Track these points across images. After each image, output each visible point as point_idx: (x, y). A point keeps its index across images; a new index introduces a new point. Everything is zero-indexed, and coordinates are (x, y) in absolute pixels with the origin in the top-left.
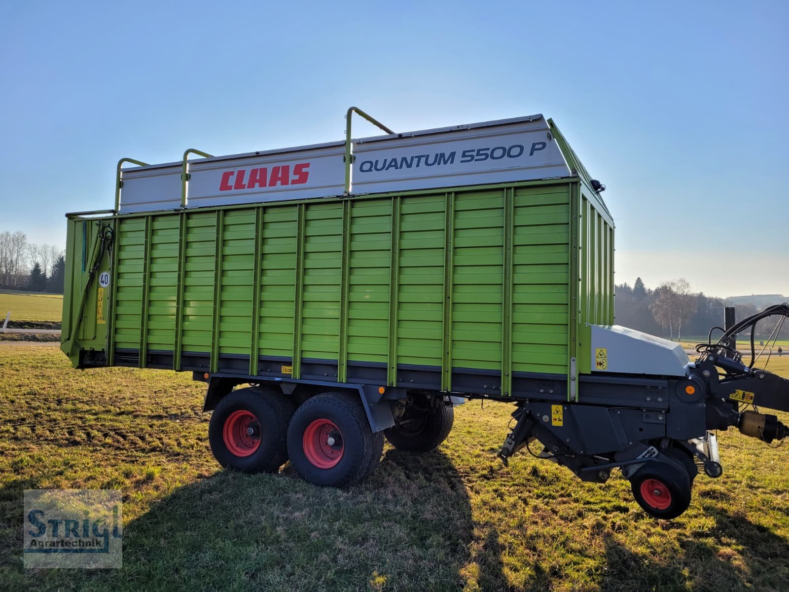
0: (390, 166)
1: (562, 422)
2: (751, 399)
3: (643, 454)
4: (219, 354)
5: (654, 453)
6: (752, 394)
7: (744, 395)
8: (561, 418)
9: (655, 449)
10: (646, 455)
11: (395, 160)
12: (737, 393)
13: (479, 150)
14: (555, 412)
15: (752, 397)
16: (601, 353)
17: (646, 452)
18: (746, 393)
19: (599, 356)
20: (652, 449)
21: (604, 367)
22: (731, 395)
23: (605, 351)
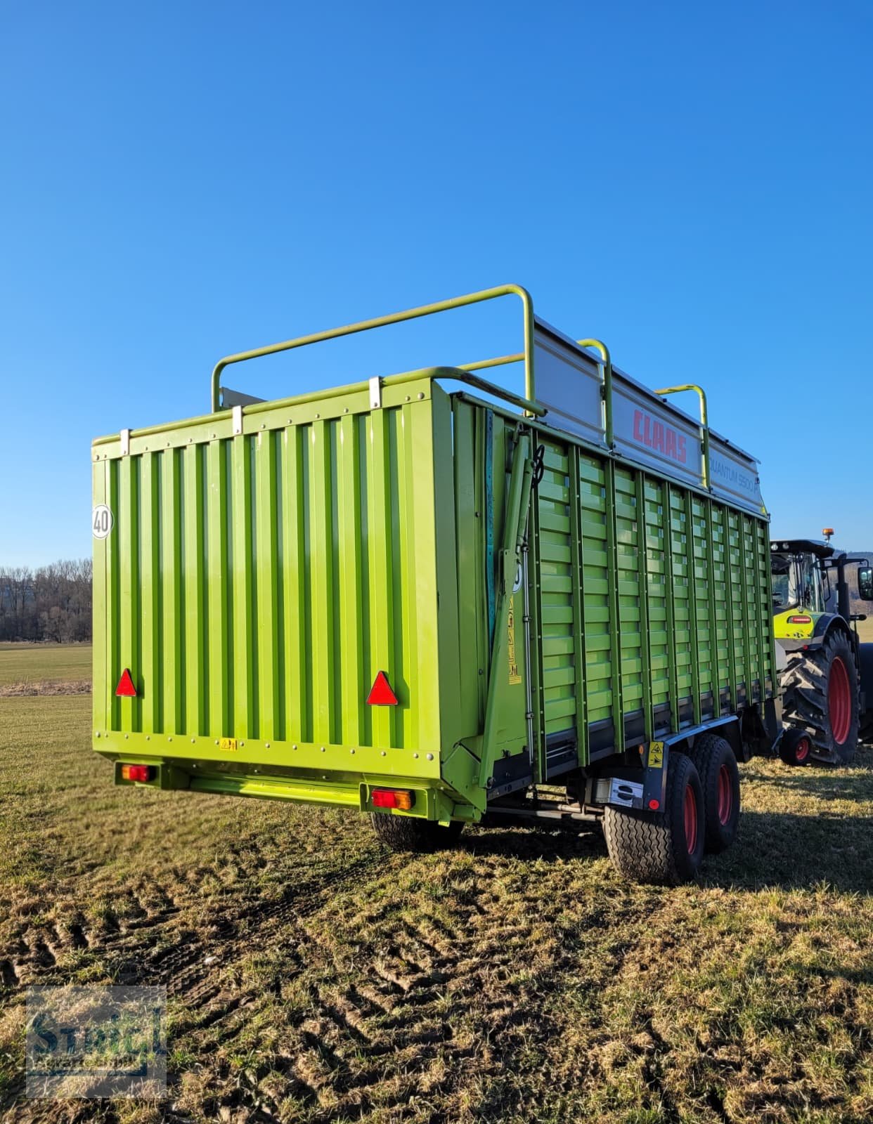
13: (743, 477)
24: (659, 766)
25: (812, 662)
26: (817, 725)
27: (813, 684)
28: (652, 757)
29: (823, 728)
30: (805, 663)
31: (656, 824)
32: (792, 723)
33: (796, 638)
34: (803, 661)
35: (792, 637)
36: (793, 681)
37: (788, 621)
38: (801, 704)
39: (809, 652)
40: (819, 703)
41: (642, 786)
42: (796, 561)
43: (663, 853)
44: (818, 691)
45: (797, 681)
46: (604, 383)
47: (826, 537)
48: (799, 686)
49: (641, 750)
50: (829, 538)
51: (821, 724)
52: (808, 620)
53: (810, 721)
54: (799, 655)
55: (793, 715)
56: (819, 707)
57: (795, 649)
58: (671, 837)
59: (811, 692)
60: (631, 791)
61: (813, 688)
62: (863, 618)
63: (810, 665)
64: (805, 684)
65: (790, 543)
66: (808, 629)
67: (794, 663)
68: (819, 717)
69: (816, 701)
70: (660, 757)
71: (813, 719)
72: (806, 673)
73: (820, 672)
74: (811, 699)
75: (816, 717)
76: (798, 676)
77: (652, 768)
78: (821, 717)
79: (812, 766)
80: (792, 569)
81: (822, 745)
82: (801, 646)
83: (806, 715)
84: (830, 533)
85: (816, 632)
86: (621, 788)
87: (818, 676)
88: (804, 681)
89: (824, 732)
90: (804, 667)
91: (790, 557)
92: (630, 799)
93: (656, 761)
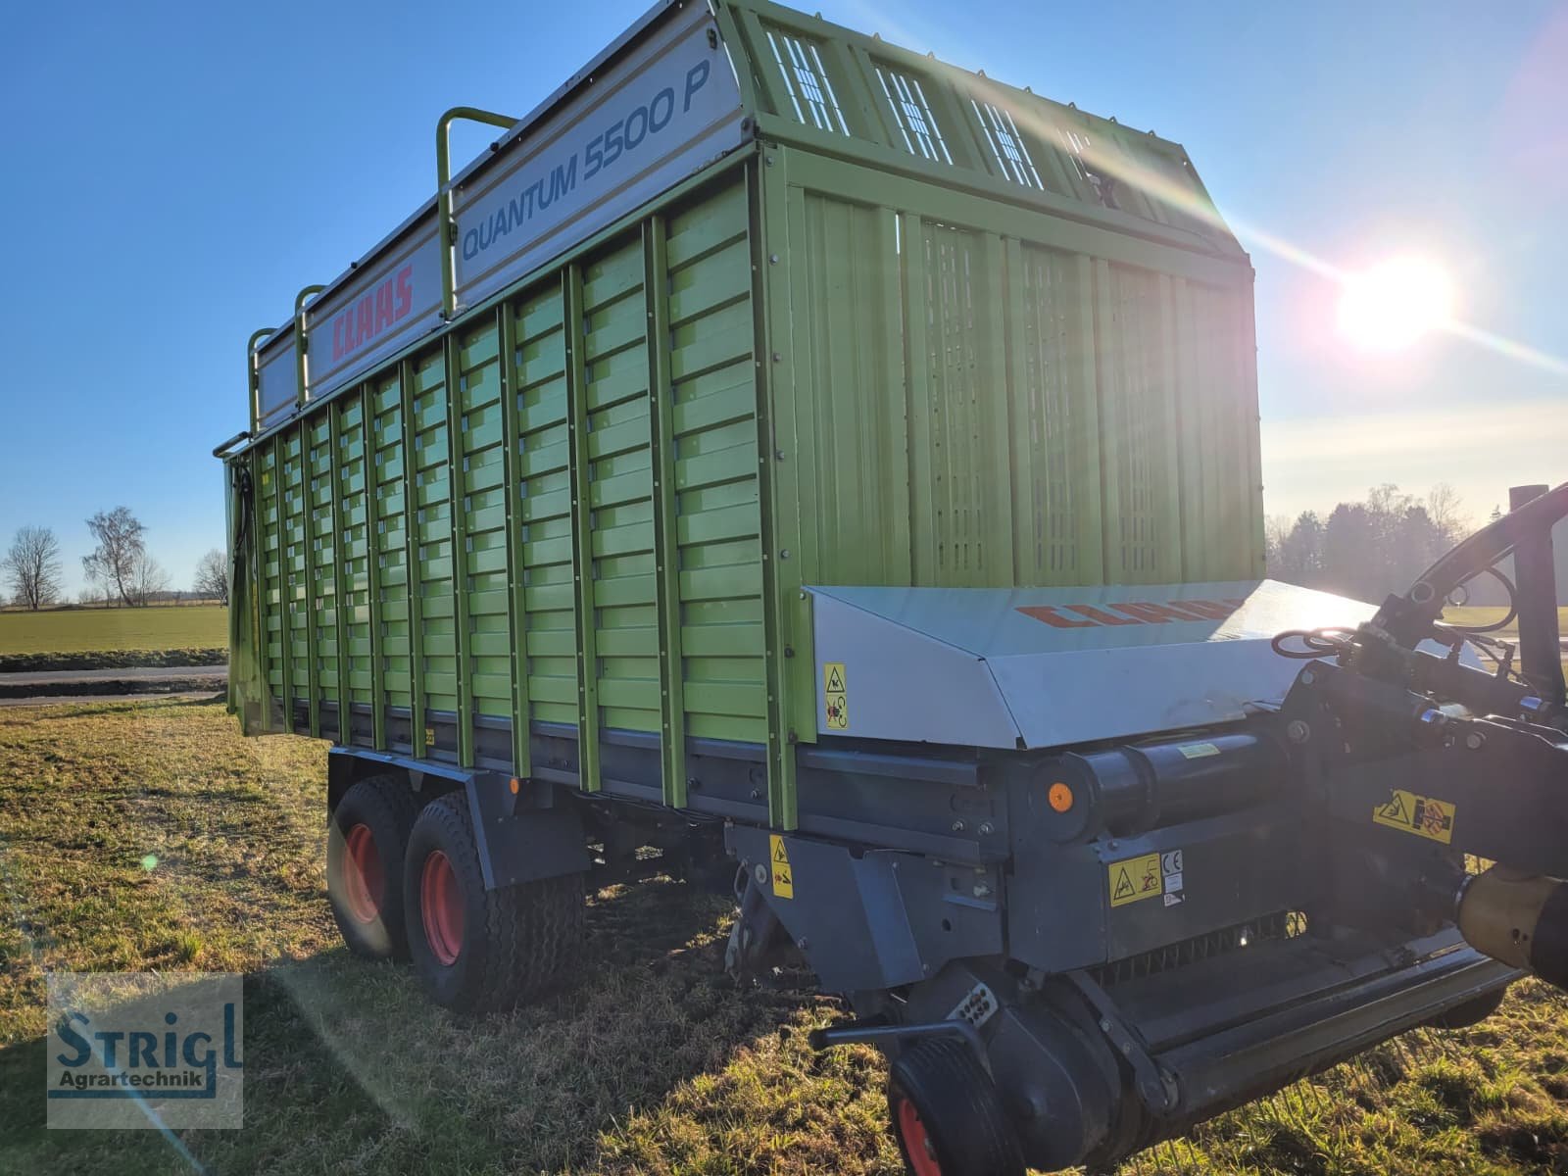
1: (790, 886)
2: (1446, 827)
3: (961, 1006)
4: (351, 704)
5: (987, 1005)
6: (1449, 810)
7: (1419, 809)
8: (790, 878)
9: (990, 997)
10: (967, 1009)
12: (1396, 803)
14: (778, 858)
15: (1447, 818)
16: (835, 678)
17: (966, 1001)
18: (1429, 803)
19: (832, 688)
20: (983, 993)
21: (843, 722)
22: (1378, 810)
23: (840, 668)
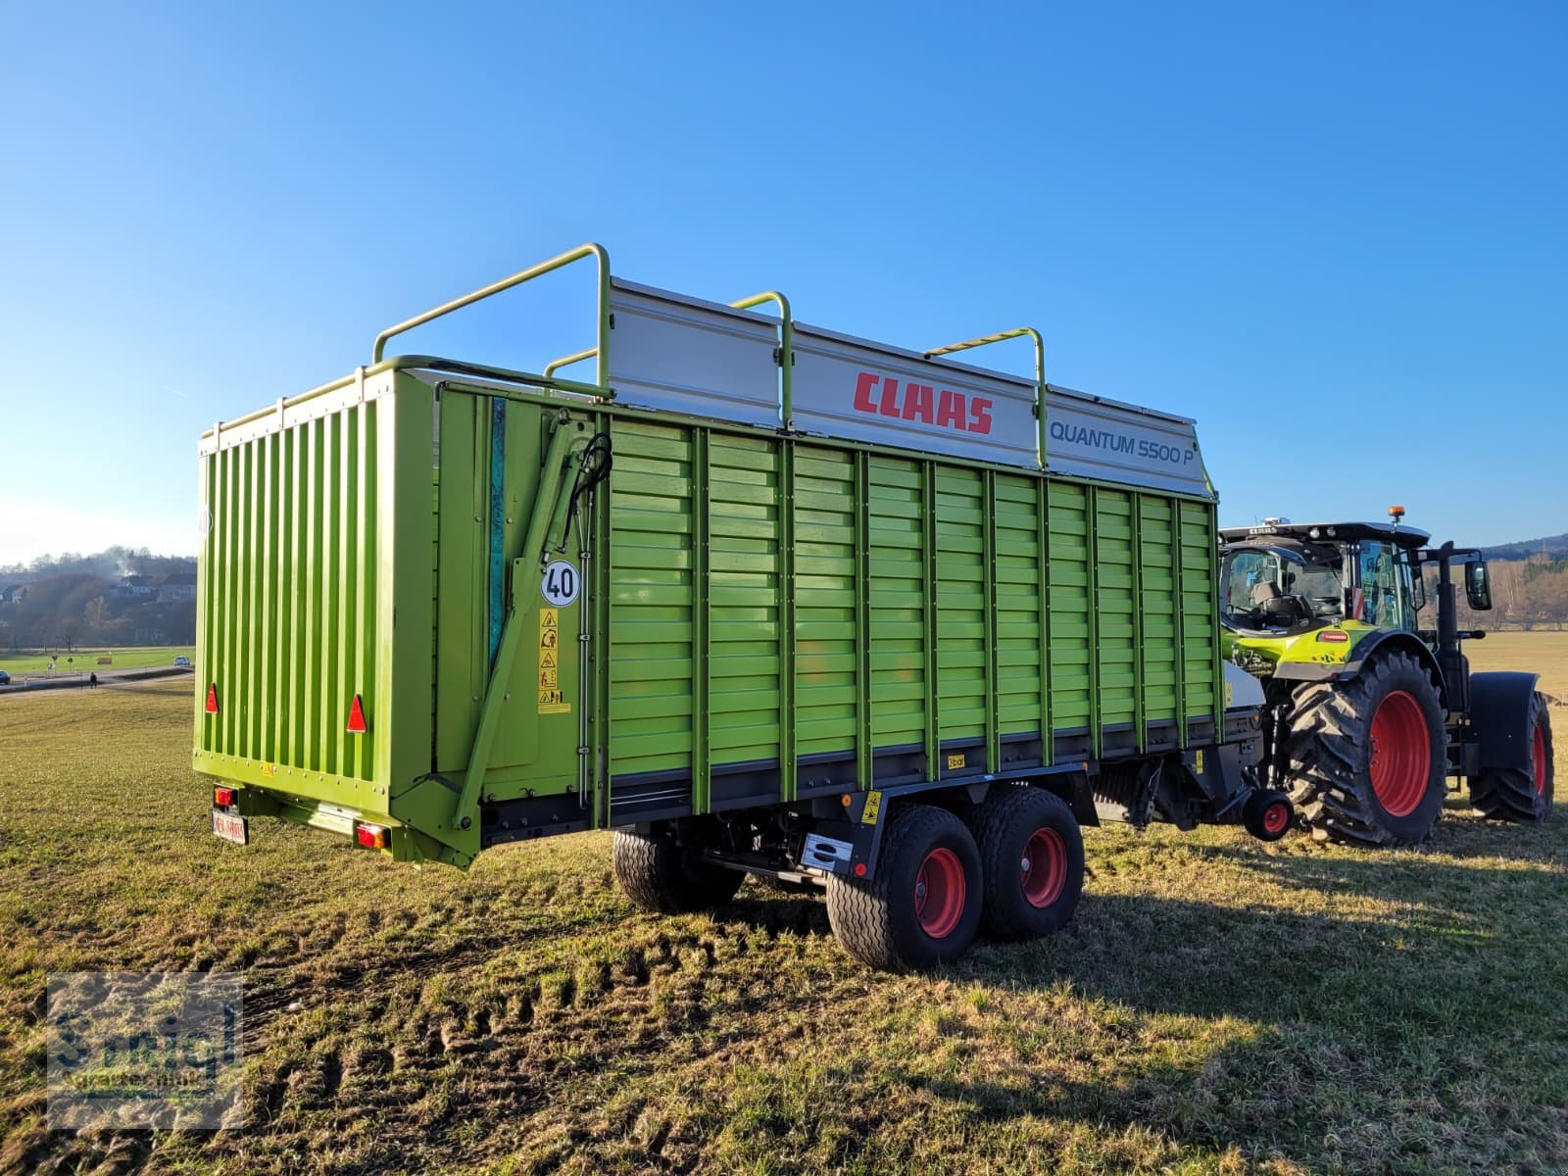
0: (1080, 438)
1: (1202, 769)
4: (873, 749)
8: (1202, 765)
11: (1083, 431)
13: (1152, 444)
14: (1198, 759)
24: (873, 822)
25: (1343, 698)
26: (1345, 787)
27: (1340, 730)
28: (867, 811)
29: (1353, 792)
30: (1334, 698)
31: (873, 895)
32: (1312, 782)
33: (1324, 662)
34: (1333, 697)
35: (1319, 661)
36: (1313, 723)
37: (1317, 639)
38: (1324, 757)
39: (1340, 683)
40: (1349, 756)
41: (851, 845)
42: (1350, 552)
43: (880, 931)
44: (1347, 738)
45: (1320, 723)
46: (781, 346)
47: (1393, 518)
48: (1321, 731)
49: (847, 801)
50: (1398, 520)
51: (1352, 786)
52: (1343, 637)
53: (1336, 782)
54: (1328, 687)
55: (1312, 772)
56: (1347, 760)
57: (1320, 678)
58: (889, 910)
59: (1337, 740)
60: (834, 851)
61: (1340, 733)
62: (1479, 635)
63: (1341, 703)
64: (1331, 729)
65: (1336, 528)
66: (1344, 649)
67: (1322, 697)
68: (1348, 776)
69: (1344, 753)
70: (875, 810)
71: (1340, 778)
72: (1333, 712)
73: (1353, 713)
74: (1337, 749)
75: (1344, 774)
76: (1323, 716)
77: (865, 825)
78: (1352, 776)
79: (1347, 844)
80: (1346, 565)
81: (1354, 815)
82: (1330, 674)
83: (1330, 772)
84: (1398, 513)
85: (1354, 654)
86: (819, 847)
87: (1350, 718)
88: (1328, 724)
89: (1354, 796)
90: (1333, 704)
91: (1343, 547)
92: (831, 860)
93: (871, 816)
